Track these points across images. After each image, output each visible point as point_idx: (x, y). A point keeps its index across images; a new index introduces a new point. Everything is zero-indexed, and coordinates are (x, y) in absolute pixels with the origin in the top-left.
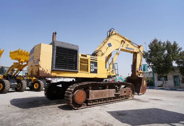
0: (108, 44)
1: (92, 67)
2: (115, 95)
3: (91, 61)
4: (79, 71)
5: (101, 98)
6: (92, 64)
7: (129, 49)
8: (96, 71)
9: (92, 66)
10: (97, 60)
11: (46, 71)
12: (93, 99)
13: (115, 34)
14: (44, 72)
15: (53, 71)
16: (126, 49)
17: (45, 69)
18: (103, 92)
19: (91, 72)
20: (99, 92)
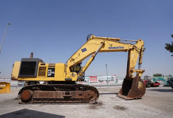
0: (82, 50)
1: (50, 73)
2: (64, 97)
3: (48, 68)
4: (37, 76)
5: (46, 97)
6: (49, 70)
7: (115, 48)
8: (53, 76)
9: (49, 71)
10: (55, 66)
11: (15, 77)
12: (38, 97)
13: (93, 38)
14: (14, 78)
15: (19, 77)
16: (110, 49)
17: (15, 76)
18: (49, 93)
19: (48, 76)
20: (45, 93)
